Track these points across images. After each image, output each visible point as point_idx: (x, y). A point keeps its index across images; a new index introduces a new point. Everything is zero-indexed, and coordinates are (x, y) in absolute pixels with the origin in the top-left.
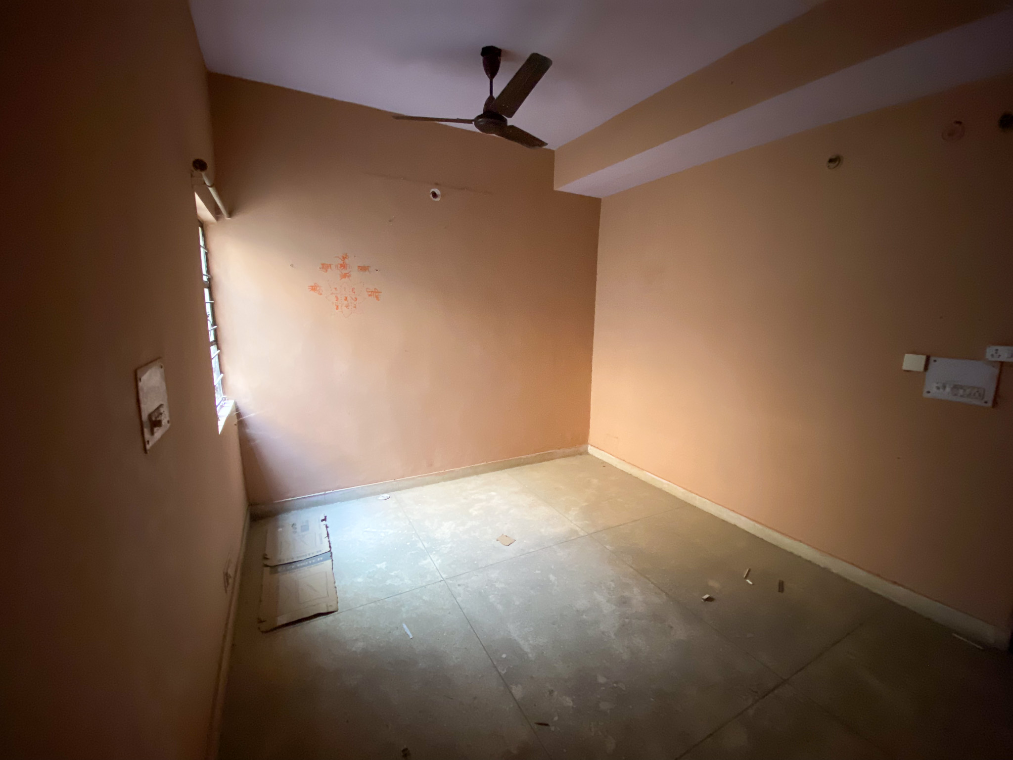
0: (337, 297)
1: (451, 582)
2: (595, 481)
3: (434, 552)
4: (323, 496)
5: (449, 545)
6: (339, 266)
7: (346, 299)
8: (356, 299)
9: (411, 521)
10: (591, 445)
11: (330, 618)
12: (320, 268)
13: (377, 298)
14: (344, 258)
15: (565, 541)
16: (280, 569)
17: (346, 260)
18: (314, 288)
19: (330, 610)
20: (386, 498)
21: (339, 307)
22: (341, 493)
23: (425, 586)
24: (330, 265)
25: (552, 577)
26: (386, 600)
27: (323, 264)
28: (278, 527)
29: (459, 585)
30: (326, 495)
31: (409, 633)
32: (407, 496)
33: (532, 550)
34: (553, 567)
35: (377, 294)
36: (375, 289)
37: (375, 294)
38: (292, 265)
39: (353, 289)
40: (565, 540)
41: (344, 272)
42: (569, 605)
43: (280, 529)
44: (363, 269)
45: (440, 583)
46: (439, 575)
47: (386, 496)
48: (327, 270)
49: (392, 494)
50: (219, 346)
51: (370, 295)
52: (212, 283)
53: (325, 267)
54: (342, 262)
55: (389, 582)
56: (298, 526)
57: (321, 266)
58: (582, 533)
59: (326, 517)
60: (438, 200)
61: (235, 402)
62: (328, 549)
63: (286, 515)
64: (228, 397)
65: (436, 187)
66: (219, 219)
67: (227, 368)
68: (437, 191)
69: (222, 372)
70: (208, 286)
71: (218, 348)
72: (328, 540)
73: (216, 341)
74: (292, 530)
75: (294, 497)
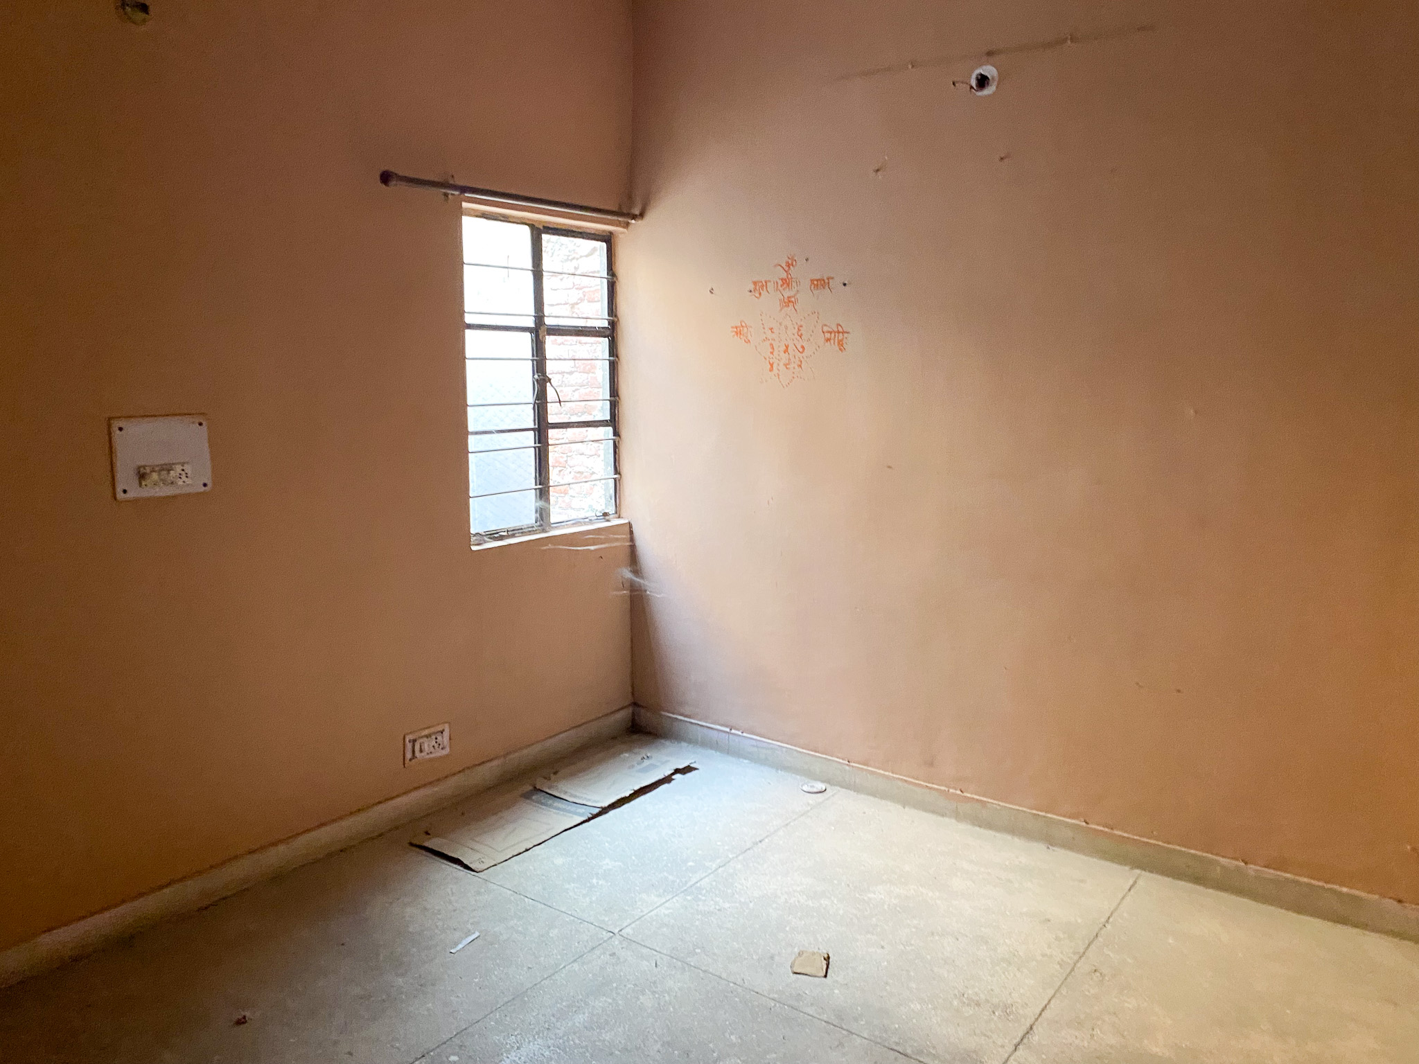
0: (772, 347)
1: (617, 942)
4: (725, 736)
6: (780, 282)
7: (786, 351)
8: (803, 349)
11: (461, 873)
12: (750, 291)
13: (840, 344)
14: (788, 266)
17: (792, 270)
18: (738, 331)
19: (473, 865)
20: (815, 790)
21: (775, 366)
22: (754, 743)
23: (584, 922)
24: (767, 282)
26: (527, 900)
27: (755, 284)
29: (613, 955)
30: (732, 738)
31: (460, 946)
35: (841, 337)
36: (838, 326)
37: (837, 336)
38: (712, 291)
39: (800, 327)
40: (909, 1050)
41: (787, 293)
43: (627, 755)
44: (820, 284)
45: (604, 931)
46: (625, 924)
47: (820, 786)
48: (760, 294)
49: (832, 789)
50: (620, 429)
51: (828, 340)
52: (621, 330)
53: (759, 287)
54: (784, 275)
55: (572, 886)
57: (752, 287)
59: (690, 769)
60: (988, 91)
61: (630, 525)
62: (606, 804)
63: (668, 743)
64: (618, 514)
65: (988, 63)
66: (627, 225)
67: (625, 467)
68: (989, 70)
69: (617, 471)
70: (608, 332)
71: (616, 433)
72: (627, 795)
73: (614, 421)
74: (635, 763)
75: (686, 716)
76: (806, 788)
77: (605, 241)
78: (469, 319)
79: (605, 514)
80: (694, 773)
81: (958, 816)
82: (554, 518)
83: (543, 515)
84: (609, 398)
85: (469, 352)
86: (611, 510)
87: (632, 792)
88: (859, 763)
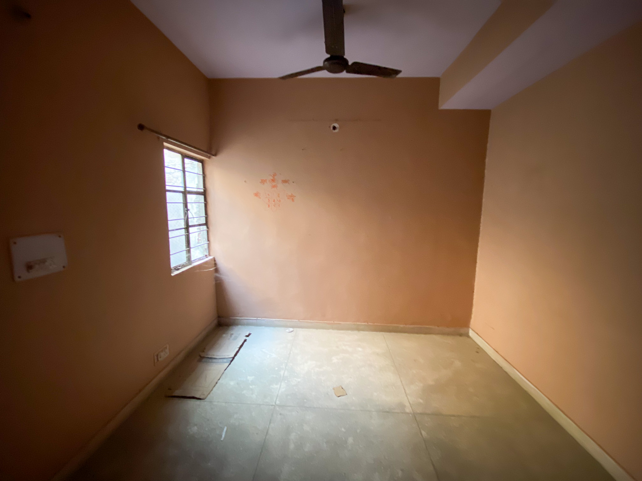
0: (269, 200)
1: (278, 409)
2: (458, 364)
3: (286, 382)
4: (255, 321)
5: (299, 380)
6: (271, 180)
7: (274, 201)
8: (280, 201)
9: (291, 352)
10: (472, 330)
11: (198, 402)
12: (260, 182)
13: (293, 200)
14: (275, 175)
15: (386, 412)
16: (204, 360)
17: (276, 177)
18: (256, 195)
19: (201, 397)
20: (291, 331)
21: (270, 205)
22: (266, 321)
23: (260, 405)
24: (266, 180)
25: (350, 440)
26: (233, 404)
27: (262, 180)
28: (224, 333)
29: (280, 414)
30: (258, 321)
31: (223, 436)
32: (302, 333)
33: (353, 408)
34: (358, 431)
35: (293, 197)
36: (292, 194)
37: (292, 197)
38: (245, 181)
39: (279, 194)
40: (387, 410)
41: (274, 184)
42: (345, 474)
43: (224, 335)
44: (285, 181)
45: (271, 406)
46: (275, 400)
47: (291, 329)
48: (264, 184)
49: (295, 329)
50: (208, 226)
51: (288, 198)
52: (207, 193)
53: (263, 182)
54: (272, 178)
55: (244, 392)
56: (233, 336)
57: (260, 181)
58: (408, 410)
59: (250, 334)
60: (336, 131)
61: (214, 258)
62: (233, 356)
63: (234, 327)
64: (210, 255)
65: (336, 123)
66: (209, 158)
67: (212, 239)
68: (336, 125)
69: (208, 240)
70: (203, 194)
71: (208, 228)
72: (238, 350)
73: (206, 224)
74: (229, 337)
75: (240, 317)
76: (287, 331)
77: (201, 162)
78: (168, 188)
79: (206, 255)
80: (251, 335)
81: (333, 329)
82: (193, 259)
83: (189, 258)
84: (205, 216)
85: (168, 201)
86: (207, 254)
87: (238, 348)
88: (302, 320)
